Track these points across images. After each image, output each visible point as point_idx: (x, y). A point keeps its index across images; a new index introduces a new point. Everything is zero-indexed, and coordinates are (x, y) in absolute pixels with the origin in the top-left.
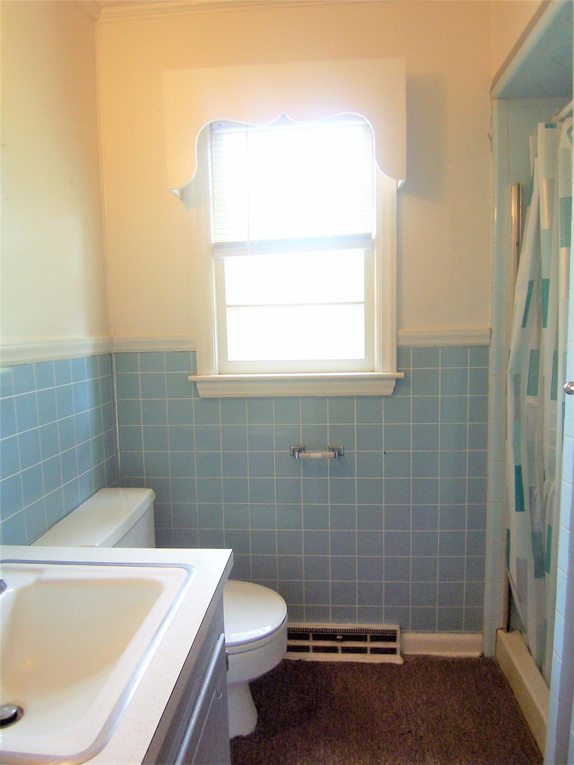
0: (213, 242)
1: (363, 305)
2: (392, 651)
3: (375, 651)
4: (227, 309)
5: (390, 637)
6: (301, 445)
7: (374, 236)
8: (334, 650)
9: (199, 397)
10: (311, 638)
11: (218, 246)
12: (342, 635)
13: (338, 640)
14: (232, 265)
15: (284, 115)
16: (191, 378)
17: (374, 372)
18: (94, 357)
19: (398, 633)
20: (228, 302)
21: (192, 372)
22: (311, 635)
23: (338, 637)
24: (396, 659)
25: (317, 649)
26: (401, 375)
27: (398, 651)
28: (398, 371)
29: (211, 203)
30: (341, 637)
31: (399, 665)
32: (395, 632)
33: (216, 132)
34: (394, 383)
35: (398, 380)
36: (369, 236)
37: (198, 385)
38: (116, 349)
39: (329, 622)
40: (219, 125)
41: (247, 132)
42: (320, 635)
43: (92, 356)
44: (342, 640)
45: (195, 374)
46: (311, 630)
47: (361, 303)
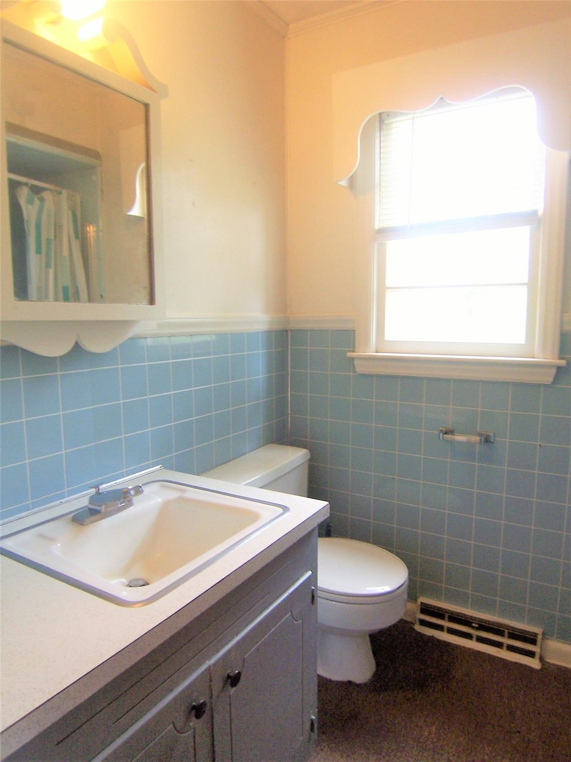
0: (377, 228)
1: (526, 286)
2: (531, 654)
3: (511, 648)
4: (387, 290)
5: (531, 639)
6: (450, 427)
7: (540, 213)
8: (468, 636)
9: (356, 372)
10: (447, 619)
11: (381, 231)
12: (478, 624)
13: (473, 627)
14: (393, 249)
15: (441, 98)
16: (349, 354)
17: (534, 358)
18: (269, 333)
19: (540, 637)
20: (387, 285)
21: (351, 349)
22: (447, 615)
23: (473, 625)
24: (535, 664)
25: (451, 631)
26: (563, 363)
27: (537, 656)
28: (561, 358)
29: (377, 190)
30: (477, 626)
31: (536, 670)
32: (536, 635)
33: (386, 122)
34: (554, 371)
35: (559, 368)
36: (535, 212)
37: (356, 362)
38: (292, 326)
39: (468, 608)
40: (388, 115)
41: (414, 117)
42: (455, 618)
43: (266, 332)
44: (478, 629)
45: (354, 351)
46: (447, 611)
47: (525, 284)
